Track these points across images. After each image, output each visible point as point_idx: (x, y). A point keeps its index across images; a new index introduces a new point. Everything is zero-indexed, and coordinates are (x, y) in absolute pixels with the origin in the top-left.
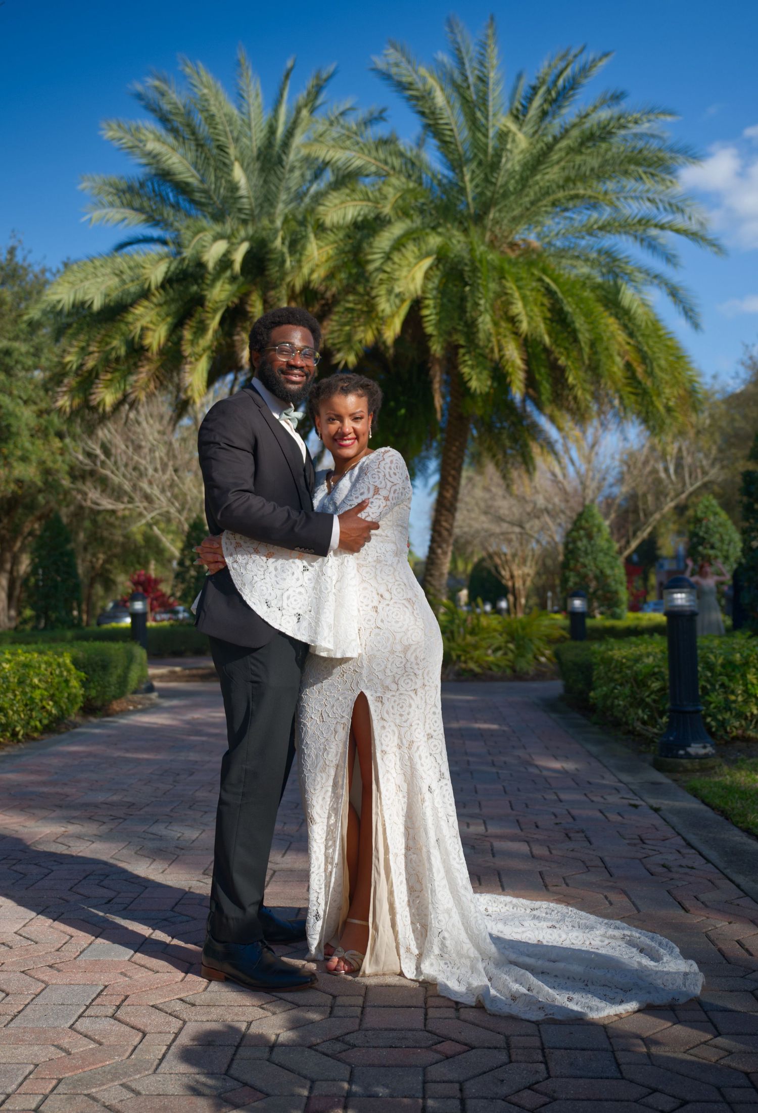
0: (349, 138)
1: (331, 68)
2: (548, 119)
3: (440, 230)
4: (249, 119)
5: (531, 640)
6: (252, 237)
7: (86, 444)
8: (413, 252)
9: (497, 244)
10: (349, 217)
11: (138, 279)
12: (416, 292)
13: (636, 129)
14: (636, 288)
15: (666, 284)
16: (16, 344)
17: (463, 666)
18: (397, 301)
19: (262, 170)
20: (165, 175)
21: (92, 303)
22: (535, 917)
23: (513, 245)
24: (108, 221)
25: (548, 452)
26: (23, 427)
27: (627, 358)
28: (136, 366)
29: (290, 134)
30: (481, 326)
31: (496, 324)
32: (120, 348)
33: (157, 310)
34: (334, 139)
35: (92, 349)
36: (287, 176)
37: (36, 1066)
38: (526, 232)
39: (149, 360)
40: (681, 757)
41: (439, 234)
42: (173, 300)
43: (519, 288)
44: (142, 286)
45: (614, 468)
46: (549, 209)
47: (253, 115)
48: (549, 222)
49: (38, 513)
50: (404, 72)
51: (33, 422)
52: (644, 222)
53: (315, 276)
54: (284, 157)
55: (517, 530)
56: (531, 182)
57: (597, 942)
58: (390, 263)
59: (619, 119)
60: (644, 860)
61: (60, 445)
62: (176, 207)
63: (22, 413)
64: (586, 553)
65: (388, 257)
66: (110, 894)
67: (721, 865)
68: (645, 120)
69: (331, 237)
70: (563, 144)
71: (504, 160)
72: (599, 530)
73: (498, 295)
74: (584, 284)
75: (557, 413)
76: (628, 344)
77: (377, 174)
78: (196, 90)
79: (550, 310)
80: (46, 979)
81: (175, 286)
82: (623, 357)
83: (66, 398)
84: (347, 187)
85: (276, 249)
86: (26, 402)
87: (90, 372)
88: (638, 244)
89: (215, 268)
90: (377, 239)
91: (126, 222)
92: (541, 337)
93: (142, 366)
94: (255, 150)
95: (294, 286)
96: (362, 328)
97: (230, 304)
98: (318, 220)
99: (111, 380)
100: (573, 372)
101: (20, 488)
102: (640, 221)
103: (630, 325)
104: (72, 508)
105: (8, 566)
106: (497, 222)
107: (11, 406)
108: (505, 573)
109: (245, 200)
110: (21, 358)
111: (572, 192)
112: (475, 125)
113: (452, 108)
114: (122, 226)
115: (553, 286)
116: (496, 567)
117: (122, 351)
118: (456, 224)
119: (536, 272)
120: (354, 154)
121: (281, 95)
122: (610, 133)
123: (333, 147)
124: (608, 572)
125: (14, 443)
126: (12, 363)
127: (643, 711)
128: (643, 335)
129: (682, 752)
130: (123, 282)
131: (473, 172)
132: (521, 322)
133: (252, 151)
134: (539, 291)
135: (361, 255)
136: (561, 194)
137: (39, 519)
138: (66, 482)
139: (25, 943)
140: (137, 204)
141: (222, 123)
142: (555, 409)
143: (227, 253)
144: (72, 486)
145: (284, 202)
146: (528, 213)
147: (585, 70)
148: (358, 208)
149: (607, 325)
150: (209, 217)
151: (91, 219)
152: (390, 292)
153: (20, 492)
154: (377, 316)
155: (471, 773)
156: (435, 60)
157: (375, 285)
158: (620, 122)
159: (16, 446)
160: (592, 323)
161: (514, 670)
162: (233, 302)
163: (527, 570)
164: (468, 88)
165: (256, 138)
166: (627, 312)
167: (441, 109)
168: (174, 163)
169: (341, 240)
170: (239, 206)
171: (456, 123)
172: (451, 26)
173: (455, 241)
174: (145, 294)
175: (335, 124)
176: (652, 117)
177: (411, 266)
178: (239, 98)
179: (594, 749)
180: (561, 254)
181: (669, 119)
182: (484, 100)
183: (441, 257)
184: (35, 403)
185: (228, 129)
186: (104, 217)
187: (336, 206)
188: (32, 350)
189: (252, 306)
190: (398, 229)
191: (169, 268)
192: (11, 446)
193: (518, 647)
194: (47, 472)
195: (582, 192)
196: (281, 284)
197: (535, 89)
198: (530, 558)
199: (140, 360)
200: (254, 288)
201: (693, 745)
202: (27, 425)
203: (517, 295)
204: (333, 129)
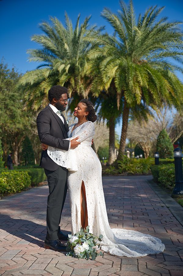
0: (95, 35)
1: (90, 16)
2: (148, 26)
3: (120, 59)
4: (69, 31)
5: (147, 165)
6: (71, 63)
7: (34, 118)
8: (112, 65)
9: (135, 61)
10: (96, 56)
11: (42, 75)
12: (113, 76)
13: (172, 27)
14: (172, 71)
15: (181, 70)
16: (15, 94)
17: (129, 172)
18: (108, 78)
19: (73, 45)
20: (48, 48)
21: (31, 83)
22: (128, 234)
23: (139, 62)
24: (34, 61)
25: (151, 116)
26: (18, 114)
27: (170, 91)
28: (43, 98)
29: (80, 35)
30: (130, 84)
31: (134, 84)
32: (38, 94)
33: (48, 83)
34: (91, 36)
35: (31, 94)
36: (80, 46)
37: (1, 268)
38: (143, 58)
39: (46, 96)
40: (178, 194)
41: (120, 60)
42: (51, 81)
43: (140, 73)
44: (43, 77)
45: (171, 119)
46: (149, 51)
47: (70, 30)
48: (149, 55)
49: (24, 136)
50: (109, 16)
51: (21, 113)
52: (175, 53)
53: (87, 73)
54: (78, 41)
55: (146, 136)
56: (144, 44)
57: (142, 240)
58: (106, 68)
59: (167, 25)
60: (161, 220)
61: (28, 119)
62: (52, 56)
63: (18, 111)
64: (163, 142)
65: (106, 67)
66: (28, 229)
67: (180, 221)
68: (174, 24)
69: (91, 62)
70: (152, 33)
71: (136, 38)
72: (166, 136)
73: (135, 76)
74: (159, 71)
75: (153, 106)
76: (170, 87)
77: (103, 44)
78: (54, 24)
79: (148, 79)
80: (8, 249)
81: (52, 77)
82: (169, 91)
83: (26, 107)
84: (95, 48)
85: (77, 66)
86: (19, 108)
87: (31, 100)
88: (174, 59)
89: (61, 72)
90: (103, 62)
91: (39, 61)
92: (146, 86)
93: (44, 98)
94: (71, 40)
95: (82, 76)
96: (99, 86)
97: (66, 81)
98: (87, 58)
99: (37, 103)
100: (155, 95)
101: (19, 130)
102: (173, 53)
103: (171, 82)
104: (32, 135)
105: (17, 150)
106: (135, 55)
107: (15, 109)
108: (143, 148)
109: (69, 53)
110: (17, 97)
111: (154, 46)
112: (129, 29)
113: (122, 25)
114: (37, 62)
115: (150, 72)
116: (141, 146)
117: (39, 95)
118: (124, 57)
119: (145, 69)
120: (96, 39)
121: (77, 24)
122: (165, 29)
123: (91, 38)
124: (169, 147)
125: (16, 119)
126: (14, 98)
127: (170, 183)
128: (174, 84)
129: (178, 193)
130: (39, 77)
131: (128, 42)
132: (140, 82)
133: (70, 40)
134: (146, 74)
135: (99, 66)
136: (151, 47)
137: (24, 138)
138: (30, 128)
139: (5, 240)
140: (41, 56)
141: (62, 33)
142: (153, 104)
143: (64, 68)
144: (31, 129)
145: (79, 53)
146: (143, 52)
147: (157, 12)
148: (98, 54)
149: (164, 82)
150: (60, 58)
151: (29, 61)
152: (106, 76)
153: (18, 131)
154: (103, 83)
155: (124, 199)
156: (117, 12)
157: (102, 74)
158: (168, 26)
159: (17, 120)
160: (160, 82)
161: (143, 172)
162: (67, 81)
163: (149, 146)
164: (126, 19)
165: (71, 36)
166: (170, 78)
167: (119, 25)
168: (50, 45)
169: (94, 63)
170: (67, 55)
171: (123, 29)
172: (121, 3)
173: (124, 61)
174: (44, 80)
175: (92, 31)
176: (176, 24)
177: (112, 69)
178: (66, 26)
179: (157, 192)
180: (152, 63)
181: (181, 24)
182: (131, 22)
183: (120, 66)
184: (21, 108)
185: (63, 34)
186: (32, 60)
187: (92, 54)
188: (19, 95)
189: (72, 81)
190: (108, 59)
191: (50, 72)
192: (16, 120)
193: (144, 167)
194: (25, 126)
195: (157, 46)
196: (79, 76)
197: (144, 18)
198: (150, 143)
199: (44, 97)
200: (72, 76)
201: (181, 191)
202: (19, 114)
203: (140, 75)
204: (91, 32)
